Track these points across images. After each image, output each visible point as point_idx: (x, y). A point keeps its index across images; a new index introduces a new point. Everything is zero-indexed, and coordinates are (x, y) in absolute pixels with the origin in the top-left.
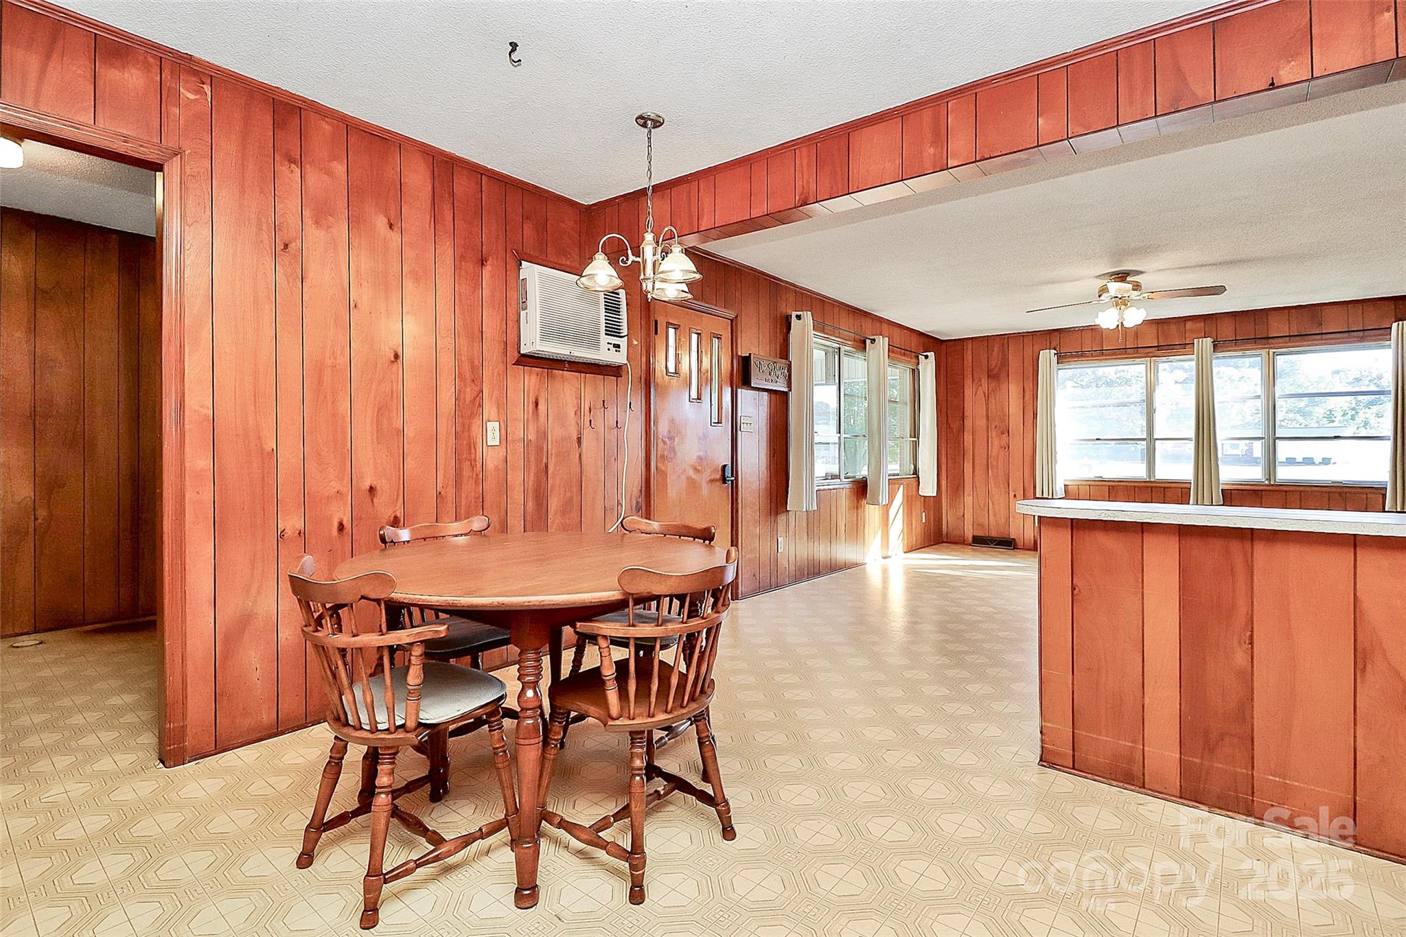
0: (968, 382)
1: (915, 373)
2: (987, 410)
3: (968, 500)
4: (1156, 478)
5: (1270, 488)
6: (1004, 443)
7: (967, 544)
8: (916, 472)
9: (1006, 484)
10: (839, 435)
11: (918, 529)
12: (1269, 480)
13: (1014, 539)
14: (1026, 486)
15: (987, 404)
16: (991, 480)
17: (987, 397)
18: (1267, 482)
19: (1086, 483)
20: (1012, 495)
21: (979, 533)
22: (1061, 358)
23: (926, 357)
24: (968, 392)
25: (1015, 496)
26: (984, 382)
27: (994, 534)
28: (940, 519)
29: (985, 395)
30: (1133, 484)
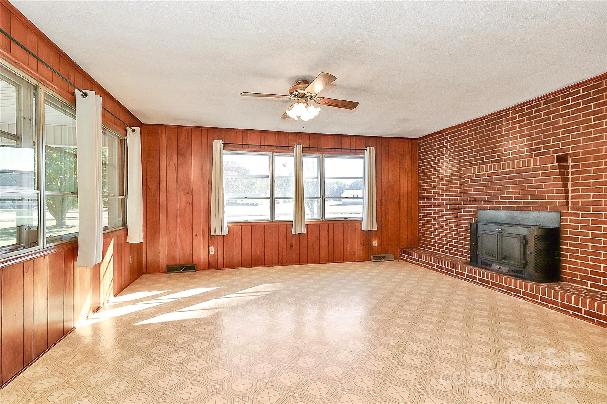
0: (163, 157)
1: (123, 143)
2: (177, 177)
3: (163, 240)
4: (275, 220)
5: (325, 222)
6: (189, 200)
7: (162, 272)
8: (124, 224)
9: (190, 228)
10: (38, 192)
11: (125, 270)
12: (322, 218)
13: (196, 264)
14: (204, 228)
15: (177, 173)
16: (180, 225)
17: (177, 169)
18: (321, 220)
19: (240, 224)
20: (194, 234)
21: (172, 263)
22: (225, 146)
23: (134, 131)
24: (163, 163)
25: (196, 235)
26: (175, 157)
27: (182, 262)
28: (142, 257)
29: (175, 167)
30: (263, 224)
